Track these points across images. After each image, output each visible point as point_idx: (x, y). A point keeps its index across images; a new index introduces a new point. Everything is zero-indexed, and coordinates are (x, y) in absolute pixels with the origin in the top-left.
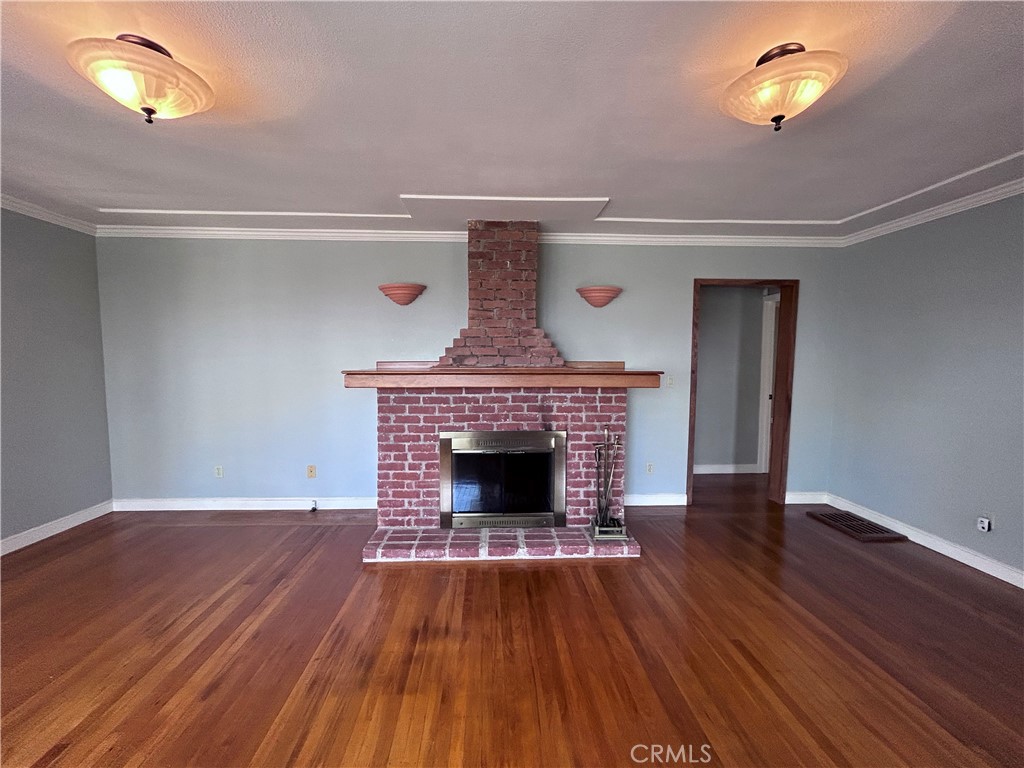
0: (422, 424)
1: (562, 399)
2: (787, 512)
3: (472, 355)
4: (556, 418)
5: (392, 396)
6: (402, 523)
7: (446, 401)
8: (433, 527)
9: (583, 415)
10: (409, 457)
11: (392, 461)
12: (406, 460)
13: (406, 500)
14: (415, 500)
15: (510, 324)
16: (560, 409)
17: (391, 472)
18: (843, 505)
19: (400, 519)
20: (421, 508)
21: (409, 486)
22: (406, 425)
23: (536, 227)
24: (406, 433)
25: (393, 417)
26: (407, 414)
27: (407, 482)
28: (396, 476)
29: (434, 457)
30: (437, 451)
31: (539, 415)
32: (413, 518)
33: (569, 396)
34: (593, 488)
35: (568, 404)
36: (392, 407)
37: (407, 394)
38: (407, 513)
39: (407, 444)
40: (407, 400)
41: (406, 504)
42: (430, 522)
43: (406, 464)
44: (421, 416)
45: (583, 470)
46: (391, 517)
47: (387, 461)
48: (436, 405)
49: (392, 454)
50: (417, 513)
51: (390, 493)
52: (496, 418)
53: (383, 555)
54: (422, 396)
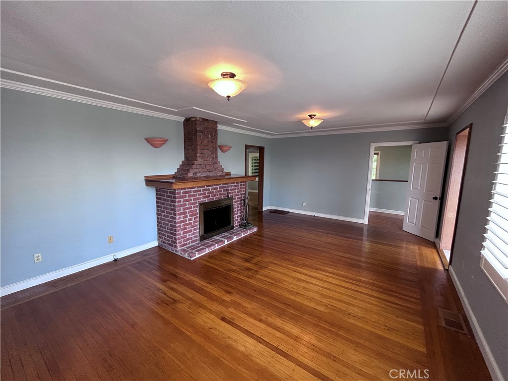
0: (192, 201)
1: (231, 186)
2: (264, 213)
3: (199, 172)
4: (230, 193)
5: (182, 191)
6: (186, 244)
7: (200, 191)
8: (197, 242)
9: (236, 191)
10: (188, 216)
11: (182, 219)
12: (187, 217)
13: (188, 234)
14: (190, 233)
15: (210, 159)
16: (231, 190)
17: (182, 224)
18: (274, 208)
19: (186, 243)
20: (193, 236)
21: (188, 228)
22: (187, 203)
23: (216, 123)
24: (187, 206)
25: (182, 200)
26: (187, 198)
27: (187, 227)
28: (184, 225)
29: (196, 214)
30: (198, 212)
31: (226, 192)
32: (190, 241)
33: (233, 185)
34: (239, 215)
35: (233, 188)
36: (182, 196)
37: (187, 190)
38: (188, 239)
39: (187, 211)
40: (187, 192)
41: (188, 236)
42: (196, 241)
43: (187, 219)
44: (192, 198)
45: (237, 209)
46: (183, 243)
47: (180, 220)
48: (197, 193)
49: (182, 216)
50: (191, 238)
51: (182, 233)
52: (215, 195)
53: (198, 254)
54: (192, 190)
